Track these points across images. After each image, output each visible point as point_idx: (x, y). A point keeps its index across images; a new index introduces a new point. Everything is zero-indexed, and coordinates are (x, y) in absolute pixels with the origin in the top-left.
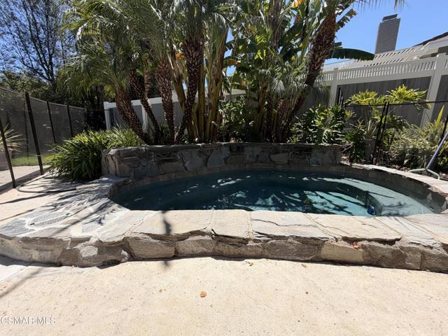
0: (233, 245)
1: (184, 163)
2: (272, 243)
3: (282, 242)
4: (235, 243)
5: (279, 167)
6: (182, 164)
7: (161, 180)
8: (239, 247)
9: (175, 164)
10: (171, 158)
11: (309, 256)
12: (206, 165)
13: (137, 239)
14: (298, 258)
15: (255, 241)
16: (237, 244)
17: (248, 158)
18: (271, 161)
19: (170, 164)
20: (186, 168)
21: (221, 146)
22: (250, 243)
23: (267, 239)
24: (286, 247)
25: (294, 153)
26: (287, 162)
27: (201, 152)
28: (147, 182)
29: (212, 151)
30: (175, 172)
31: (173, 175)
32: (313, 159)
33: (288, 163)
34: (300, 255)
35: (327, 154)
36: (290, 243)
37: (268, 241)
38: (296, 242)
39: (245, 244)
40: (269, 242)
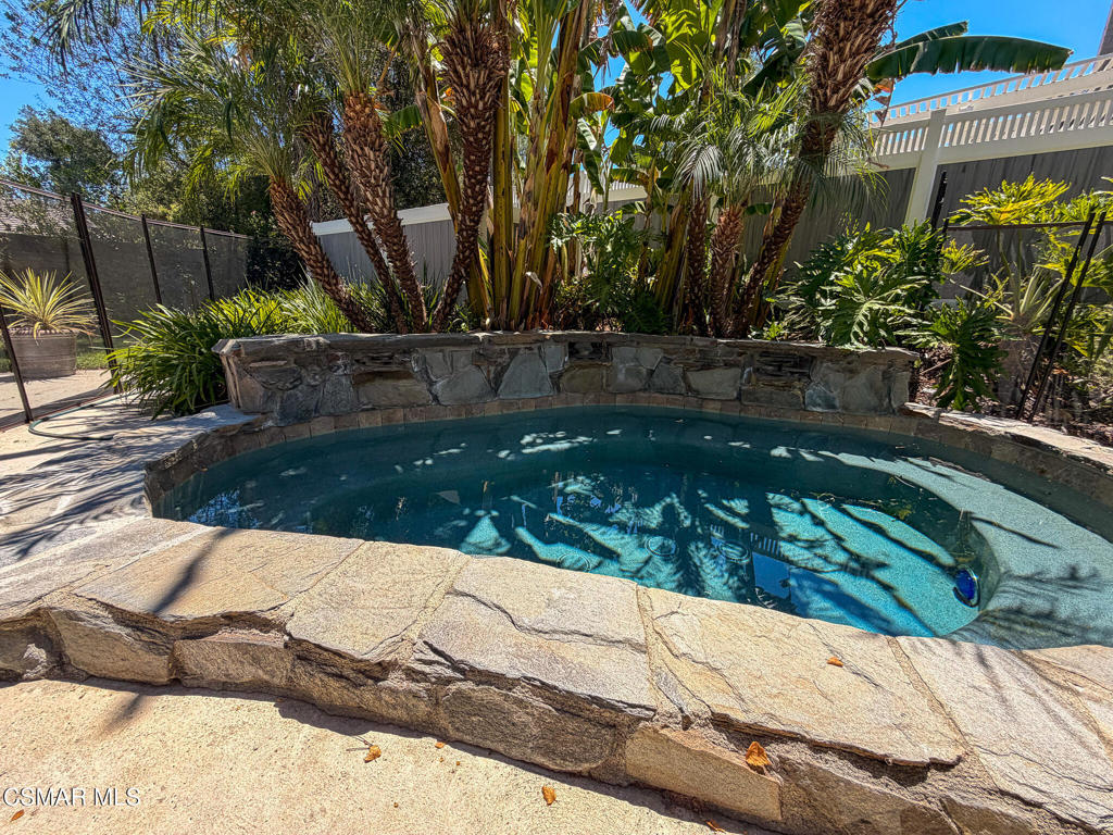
0: (340, 677)
1: (431, 383)
2: (459, 692)
3: (493, 694)
4: (346, 672)
5: (712, 409)
6: (424, 385)
7: (365, 425)
8: (357, 686)
9: (403, 384)
10: (394, 368)
11: (578, 760)
12: (495, 391)
13: (71, 616)
14: (540, 760)
15: (411, 674)
16: (352, 675)
17: (621, 377)
18: (689, 388)
19: (390, 383)
20: (436, 398)
21: (543, 340)
22: (394, 681)
23: (449, 673)
24: (506, 714)
25: (757, 370)
26: (735, 394)
27: (482, 356)
28: (321, 428)
29: (514, 353)
30: (404, 407)
31: (400, 414)
32: (815, 390)
33: (739, 398)
34: (549, 752)
35: (861, 379)
36: (519, 702)
37: (449, 681)
38: (539, 703)
39: (377, 680)
40: (453, 688)
